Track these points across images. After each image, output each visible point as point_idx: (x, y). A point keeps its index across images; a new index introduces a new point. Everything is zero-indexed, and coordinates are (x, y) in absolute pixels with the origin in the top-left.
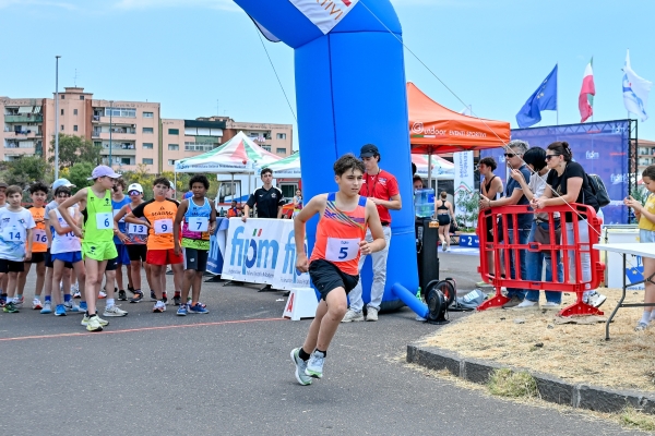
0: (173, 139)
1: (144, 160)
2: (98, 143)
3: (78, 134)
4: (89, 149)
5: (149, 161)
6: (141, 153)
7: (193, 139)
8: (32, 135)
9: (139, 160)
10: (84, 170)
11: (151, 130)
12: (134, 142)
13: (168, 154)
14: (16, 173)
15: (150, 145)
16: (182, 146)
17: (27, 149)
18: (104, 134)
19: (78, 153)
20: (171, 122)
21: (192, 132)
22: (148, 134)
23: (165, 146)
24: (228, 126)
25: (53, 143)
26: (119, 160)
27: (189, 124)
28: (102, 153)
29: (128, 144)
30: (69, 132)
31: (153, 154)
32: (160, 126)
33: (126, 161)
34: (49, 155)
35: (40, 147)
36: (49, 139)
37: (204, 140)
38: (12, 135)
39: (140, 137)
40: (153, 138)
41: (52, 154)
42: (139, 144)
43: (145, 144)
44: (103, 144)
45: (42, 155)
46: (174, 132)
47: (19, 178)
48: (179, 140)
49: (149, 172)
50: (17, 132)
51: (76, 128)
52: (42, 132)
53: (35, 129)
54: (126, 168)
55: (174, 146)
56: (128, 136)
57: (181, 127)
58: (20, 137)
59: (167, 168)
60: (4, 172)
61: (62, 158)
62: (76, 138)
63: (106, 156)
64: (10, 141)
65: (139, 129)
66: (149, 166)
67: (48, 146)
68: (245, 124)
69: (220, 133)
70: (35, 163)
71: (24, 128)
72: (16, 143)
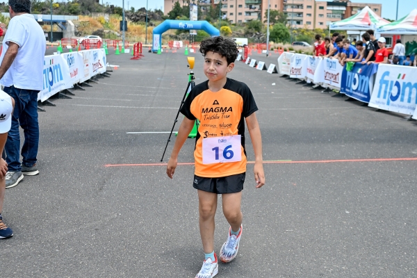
0: (321, 11)
1: (307, 22)
2: (286, 13)
3: (277, 9)
4: (282, 16)
5: (309, 23)
6: (305, 19)
7: (331, 12)
8: (257, 10)
9: (304, 22)
10: (280, 27)
11: (310, 7)
12: (302, 13)
13: (319, 19)
14: (250, 28)
15: (310, 15)
16: (325, 15)
17: (254, 17)
18: (289, 9)
19: (277, 18)
20: (320, 3)
21: (331, 8)
22: (309, 9)
23: (317, 15)
24: (349, 5)
25: (266, 13)
26: (295, 22)
27: (329, 4)
28: (287, 18)
29: (300, 14)
30: (273, 8)
31: (311, 19)
32: (315, 5)
33: (298, 23)
34: (264, 19)
35: (260, 16)
36: (264, 12)
37: (336, 12)
38: (248, 10)
39: (305, 11)
40: (311, 11)
41: (265, 19)
42: (304, 14)
43: (307, 14)
44: (288, 14)
45: (261, 19)
46: (321, 8)
47: (250, 31)
48: (324, 12)
49: (309, 29)
50: (251, 8)
51: (276, 6)
52: (261, 8)
53: (258, 7)
54: (298, 26)
55: (321, 15)
56: (299, 10)
57: (325, 5)
58: (252, 10)
59: (318, 26)
60: (245, 27)
61: (270, 21)
62: (276, 11)
63: (289, 20)
64: (247, 12)
65: (305, 6)
66: (309, 25)
67: (263, 15)
68: (357, 4)
69: (344, 8)
70: (258, 23)
71: (253, 6)
72: (249, 13)
